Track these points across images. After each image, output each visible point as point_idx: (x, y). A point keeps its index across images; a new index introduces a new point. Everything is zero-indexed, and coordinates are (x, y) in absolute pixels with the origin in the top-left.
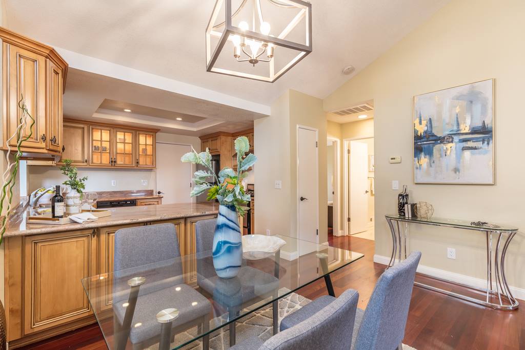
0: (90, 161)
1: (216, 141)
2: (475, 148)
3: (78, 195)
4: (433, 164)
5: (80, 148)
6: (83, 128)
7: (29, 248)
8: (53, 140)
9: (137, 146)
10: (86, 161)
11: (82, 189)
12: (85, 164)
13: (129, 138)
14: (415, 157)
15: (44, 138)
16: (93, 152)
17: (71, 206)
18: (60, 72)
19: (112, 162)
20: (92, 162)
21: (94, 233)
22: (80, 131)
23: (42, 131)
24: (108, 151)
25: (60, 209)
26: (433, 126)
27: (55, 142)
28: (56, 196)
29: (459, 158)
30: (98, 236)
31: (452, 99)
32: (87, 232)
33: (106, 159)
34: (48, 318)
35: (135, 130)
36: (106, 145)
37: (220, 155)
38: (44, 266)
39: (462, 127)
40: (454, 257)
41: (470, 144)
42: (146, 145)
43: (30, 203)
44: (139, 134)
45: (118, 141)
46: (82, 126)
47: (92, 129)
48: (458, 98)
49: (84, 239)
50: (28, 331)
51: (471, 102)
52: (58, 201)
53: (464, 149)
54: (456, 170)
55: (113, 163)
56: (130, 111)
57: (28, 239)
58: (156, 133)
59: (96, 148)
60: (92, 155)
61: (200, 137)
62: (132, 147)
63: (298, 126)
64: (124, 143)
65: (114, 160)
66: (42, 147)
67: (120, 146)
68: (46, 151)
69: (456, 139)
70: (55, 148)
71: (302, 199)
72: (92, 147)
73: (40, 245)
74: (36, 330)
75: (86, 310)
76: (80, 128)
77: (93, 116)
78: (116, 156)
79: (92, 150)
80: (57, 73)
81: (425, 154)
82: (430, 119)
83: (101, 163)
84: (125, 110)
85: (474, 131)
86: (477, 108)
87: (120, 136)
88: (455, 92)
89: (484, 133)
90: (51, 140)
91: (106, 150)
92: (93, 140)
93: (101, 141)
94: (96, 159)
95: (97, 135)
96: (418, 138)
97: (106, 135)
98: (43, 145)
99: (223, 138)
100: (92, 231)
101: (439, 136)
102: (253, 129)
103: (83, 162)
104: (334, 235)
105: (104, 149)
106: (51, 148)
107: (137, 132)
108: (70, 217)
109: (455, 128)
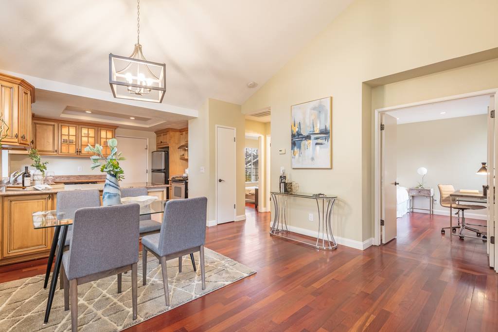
0: (60, 151)
1: (166, 136)
2: (321, 144)
3: (42, 173)
4: (301, 155)
5: (51, 140)
6: (54, 125)
7: (6, 203)
8: (23, 137)
9: (99, 139)
10: (56, 151)
11: (44, 170)
12: (55, 153)
13: (92, 133)
14: (292, 149)
15: (17, 136)
16: (61, 144)
17: (36, 180)
18: (29, 93)
19: (77, 152)
20: (61, 152)
21: (49, 197)
22: (51, 128)
23: (15, 132)
24: (74, 143)
25: (27, 181)
26: (301, 127)
27: (24, 138)
28: (25, 173)
29: (314, 150)
30: (53, 199)
31: (311, 110)
32: (44, 196)
33: (72, 150)
34: (19, 249)
35: (97, 127)
36: (73, 138)
37: (169, 147)
38: (16, 216)
39: (315, 129)
40: (312, 220)
41: (319, 141)
42: (107, 138)
43: (10, 182)
44: (101, 130)
45: (83, 135)
46: (53, 123)
47: (61, 126)
48: (314, 109)
49: (43, 200)
50: (5, 255)
51: (320, 112)
52: (27, 177)
53: (317, 144)
54: (313, 159)
55: (79, 153)
56: (90, 112)
57: (6, 199)
58: (115, 129)
59: (65, 141)
60: (61, 146)
61: (155, 132)
62: (95, 140)
63: (216, 126)
64: (88, 137)
65: (79, 151)
66: (16, 142)
67: (85, 139)
68: (18, 144)
69: (313, 137)
70: (25, 142)
71: (220, 181)
72: (61, 140)
73: (13, 202)
74: (11, 255)
75: (44, 246)
76: (51, 125)
77: (61, 116)
78: (81, 147)
79: (61, 142)
80: (26, 94)
81: (297, 148)
82: (300, 123)
83: (68, 153)
84: (87, 112)
85: (321, 133)
86: (323, 116)
87: (84, 131)
88: (312, 105)
89: (326, 133)
90: (22, 137)
91: (73, 143)
92: (61, 135)
93: (69, 135)
94: (64, 149)
95: (65, 131)
96: (293, 136)
97: (72, 131)
98: (16, 140)
99: (171, 133)
100: (48, 196)
101: (304, 135)
102: (187, 128)
103: (54, 152)
104: (259, 211)
105: (71, 142)
106: (22, 142)
107: (99, 128)
108: (34, 186)
109: (312, 130)
